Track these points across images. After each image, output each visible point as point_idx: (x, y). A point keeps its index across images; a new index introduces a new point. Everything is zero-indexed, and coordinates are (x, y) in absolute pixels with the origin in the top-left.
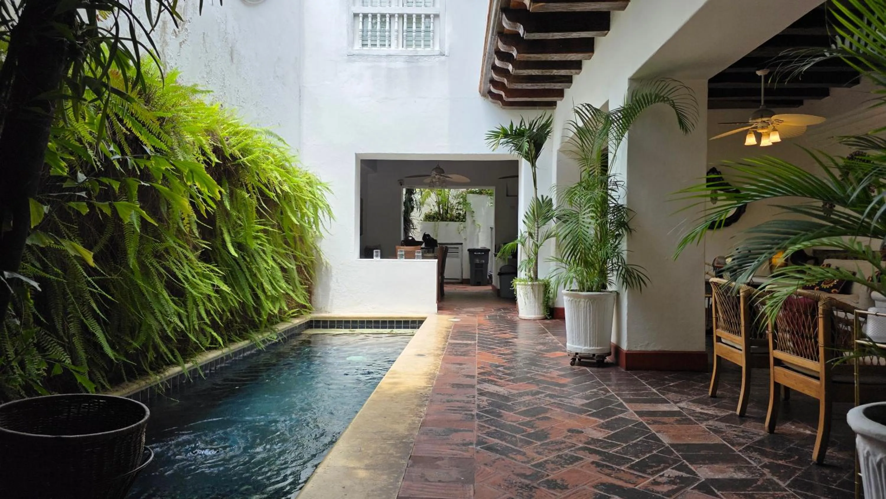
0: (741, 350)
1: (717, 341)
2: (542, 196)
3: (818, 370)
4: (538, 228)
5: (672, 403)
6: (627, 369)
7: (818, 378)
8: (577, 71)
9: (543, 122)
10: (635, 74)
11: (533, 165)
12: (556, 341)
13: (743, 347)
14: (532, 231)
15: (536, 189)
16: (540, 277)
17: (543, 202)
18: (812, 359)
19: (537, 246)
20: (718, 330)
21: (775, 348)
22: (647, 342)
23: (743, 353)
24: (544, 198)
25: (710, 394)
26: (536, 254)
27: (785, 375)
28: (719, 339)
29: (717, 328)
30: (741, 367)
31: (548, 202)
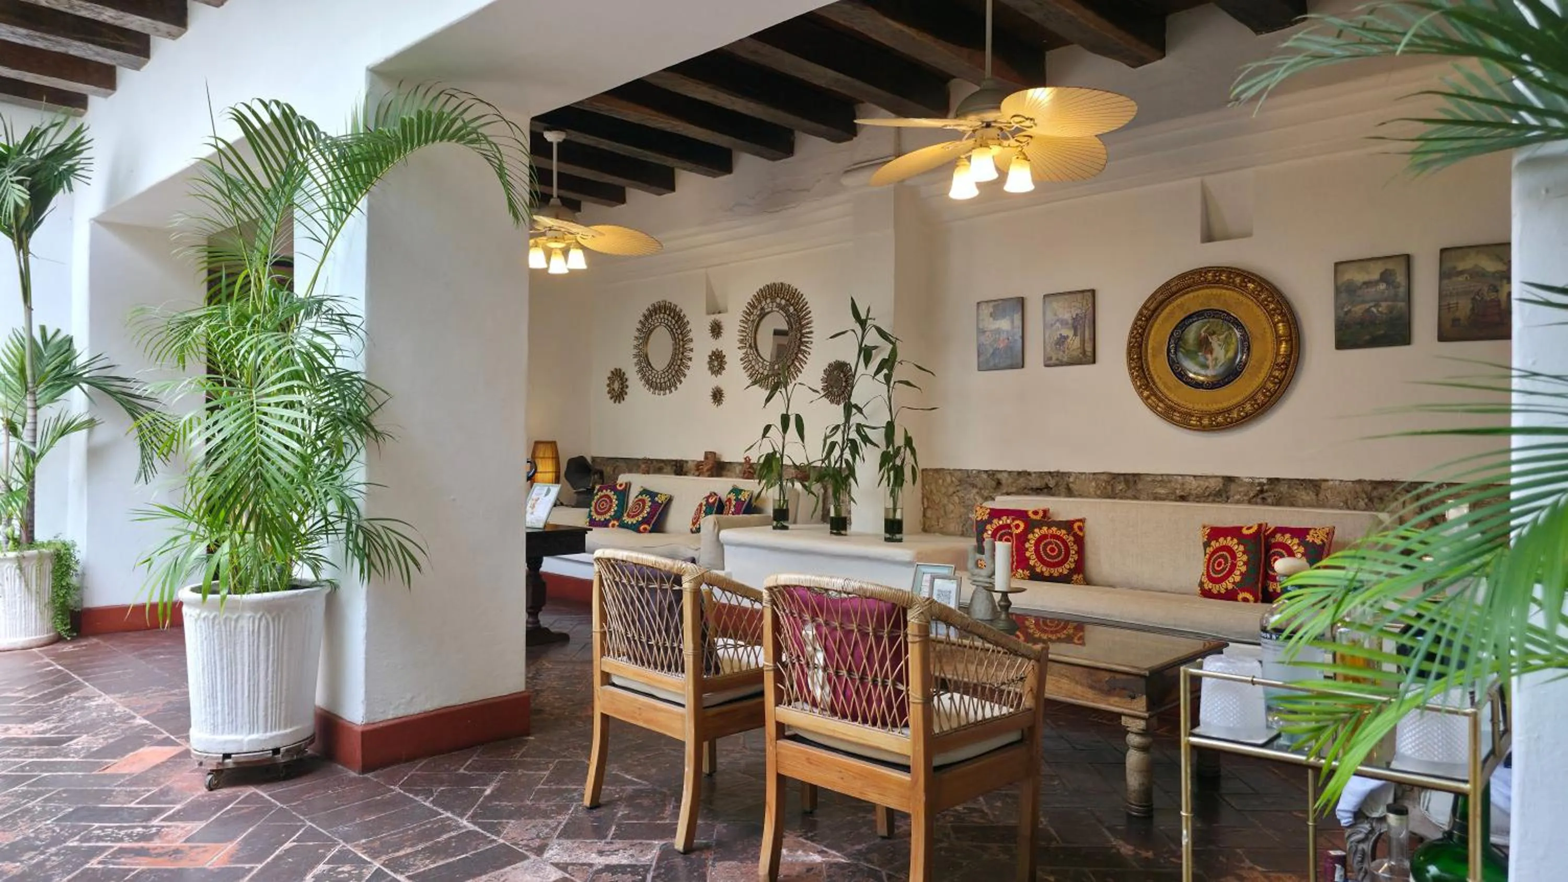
0: (683, 706)
1: (603, 684)
2: (43, 329)
3: (908, 751)
4: (36, 408)
5: (533, 857)
6: (365, 769)
7: (906, 768)
8: (174, 29)
9: (60, 140)
10: (389, 61)
11: (22, 245)
12: (120, 709)
13: (688, 699)
14: (17, 419)
15: (29, 309)
16: (40, 535)
17: (46, 343)
18: (884, 724)
19: (33, 458)
20: (604, 659)
21: (779, 702)
22: (409, 696)
23: (688, 712)
24: (49, 336)
25: (587, 802)
26: (30, 477)
27: (808, 760)
28: (606, 679)
29: (603, 655)
30: (682, 744)
31: (60, 344)
